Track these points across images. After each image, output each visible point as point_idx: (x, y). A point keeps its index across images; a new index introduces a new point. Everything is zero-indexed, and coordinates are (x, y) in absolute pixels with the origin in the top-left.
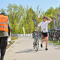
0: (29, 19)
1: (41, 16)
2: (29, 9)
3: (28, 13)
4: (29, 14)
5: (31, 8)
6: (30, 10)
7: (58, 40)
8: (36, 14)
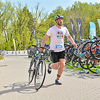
0: (22, 26)
1: (42, 21)
2: (22, 8)
3: (20, 15)
4: (23, 18)
5: (25, 8)
6: (24, 10)
7: (70, 61)
8: (33, 17)
